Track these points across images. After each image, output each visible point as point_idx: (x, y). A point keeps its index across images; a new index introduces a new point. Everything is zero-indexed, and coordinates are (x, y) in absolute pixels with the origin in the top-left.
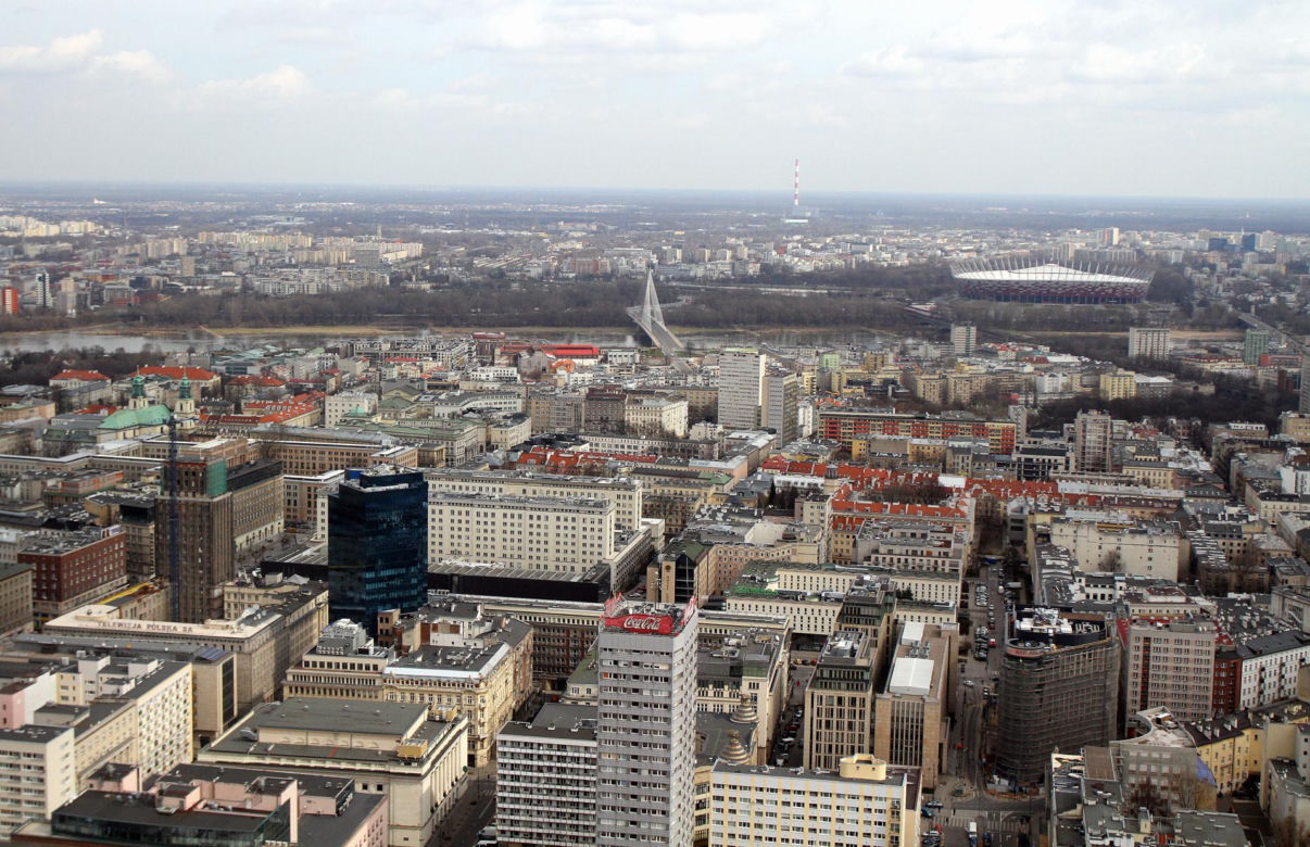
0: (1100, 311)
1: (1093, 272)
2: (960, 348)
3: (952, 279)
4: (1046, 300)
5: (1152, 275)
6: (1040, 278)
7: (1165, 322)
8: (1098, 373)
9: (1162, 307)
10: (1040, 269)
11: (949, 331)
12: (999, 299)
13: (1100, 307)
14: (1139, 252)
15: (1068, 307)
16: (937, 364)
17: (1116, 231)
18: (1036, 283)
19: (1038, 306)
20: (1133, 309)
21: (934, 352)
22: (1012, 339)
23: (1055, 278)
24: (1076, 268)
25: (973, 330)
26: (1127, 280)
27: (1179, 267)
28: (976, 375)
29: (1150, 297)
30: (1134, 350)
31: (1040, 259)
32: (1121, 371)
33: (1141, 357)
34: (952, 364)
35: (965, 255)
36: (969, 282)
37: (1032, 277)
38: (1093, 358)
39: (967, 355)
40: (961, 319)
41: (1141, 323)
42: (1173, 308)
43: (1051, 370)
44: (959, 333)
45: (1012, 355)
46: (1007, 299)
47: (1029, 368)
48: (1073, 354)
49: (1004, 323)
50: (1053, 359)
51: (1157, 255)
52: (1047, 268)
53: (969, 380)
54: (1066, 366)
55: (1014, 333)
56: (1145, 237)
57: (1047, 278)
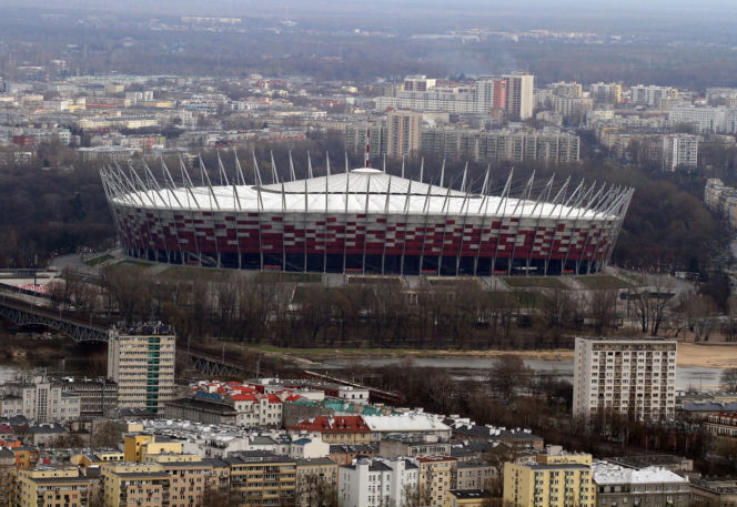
0: (495, 296)
1: (475, 190)
2: (132, 393)
3: (103, 205)
4: (354, 264)
5: (626, 196)
6: (337, 205)
7: (662, 325)
8: (497, 458)
9: (653, 283)
10: (337, 182)
11: (102, 347)
12: (230, 261)
13: (494, 283)
14: (589, 138)
15: (411, 283)
16: (71, 437)
17: (528, 81)
18: (328, 219)
19: (335, 281)
20: (578, 291)
21: (65, 406)
22: (269, 368)
23: (377, 205)
24: (431, 179)
25: (168, 345)
26: (562, 212)
27: (691, 180)
28: (179, 468)
29: (620, 257)
30: (587, 400)
31: (331, 155)
32: (555, 453)
33: (604, 416)
34: (112, 437)
35: (135, 145)
36: (152, 215)
37: (318, 204)
38: (482, 418)
39: (151, 413)
40: (135, 314)
41: (602, 325)
42: (679, 285)
43: (375, 451)
44: (127, 354)
45: (271, 413)
46: (251, 261)
47: (317, 447)
48: (431, 408)
49: (248, 327)
50: (380, 422)
51: (634, 147)
52: (358, 179)
53: (161, 481)
54: (414, 440)
55: (272, 353)
56: (602, 100)
57: (356, 205)
